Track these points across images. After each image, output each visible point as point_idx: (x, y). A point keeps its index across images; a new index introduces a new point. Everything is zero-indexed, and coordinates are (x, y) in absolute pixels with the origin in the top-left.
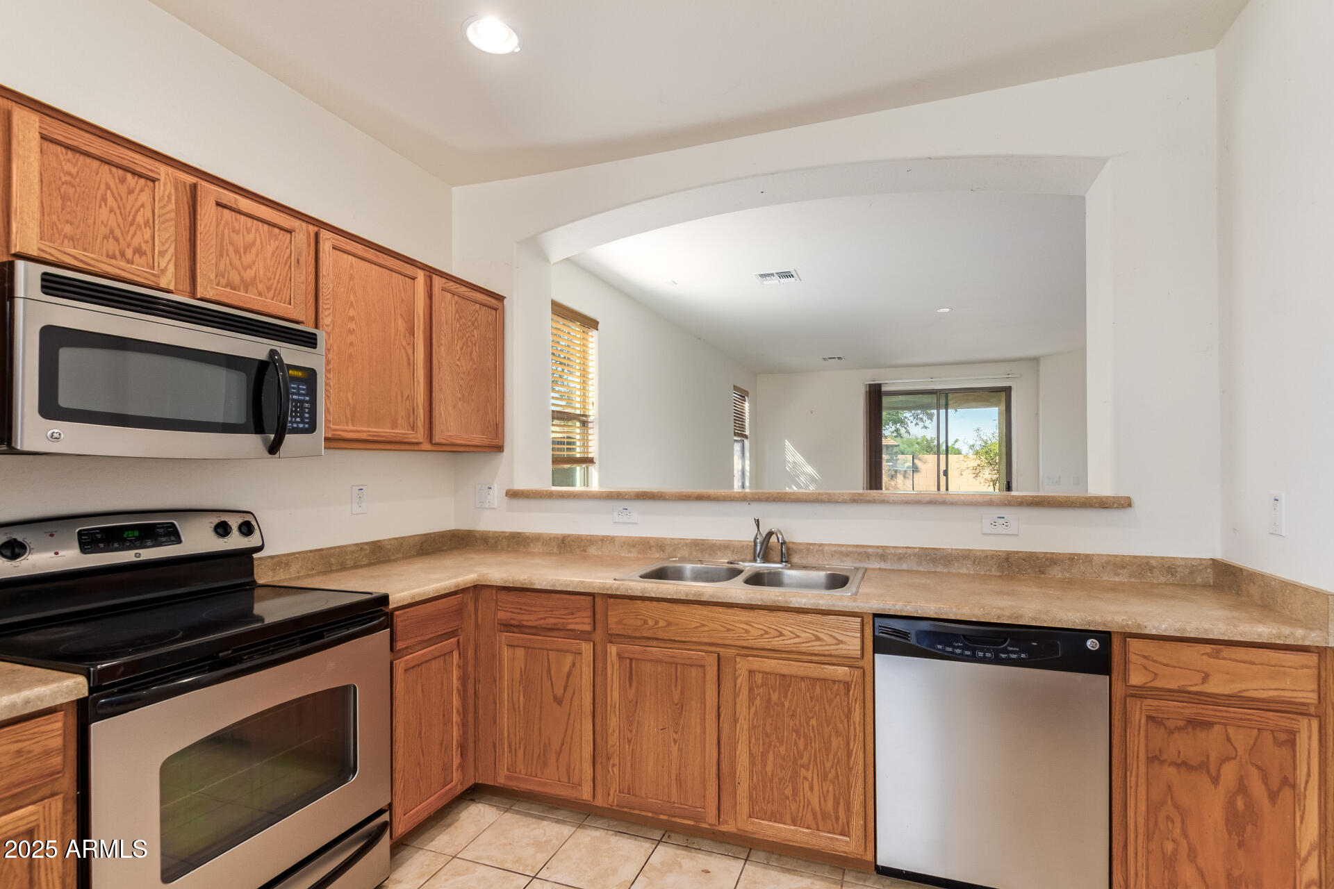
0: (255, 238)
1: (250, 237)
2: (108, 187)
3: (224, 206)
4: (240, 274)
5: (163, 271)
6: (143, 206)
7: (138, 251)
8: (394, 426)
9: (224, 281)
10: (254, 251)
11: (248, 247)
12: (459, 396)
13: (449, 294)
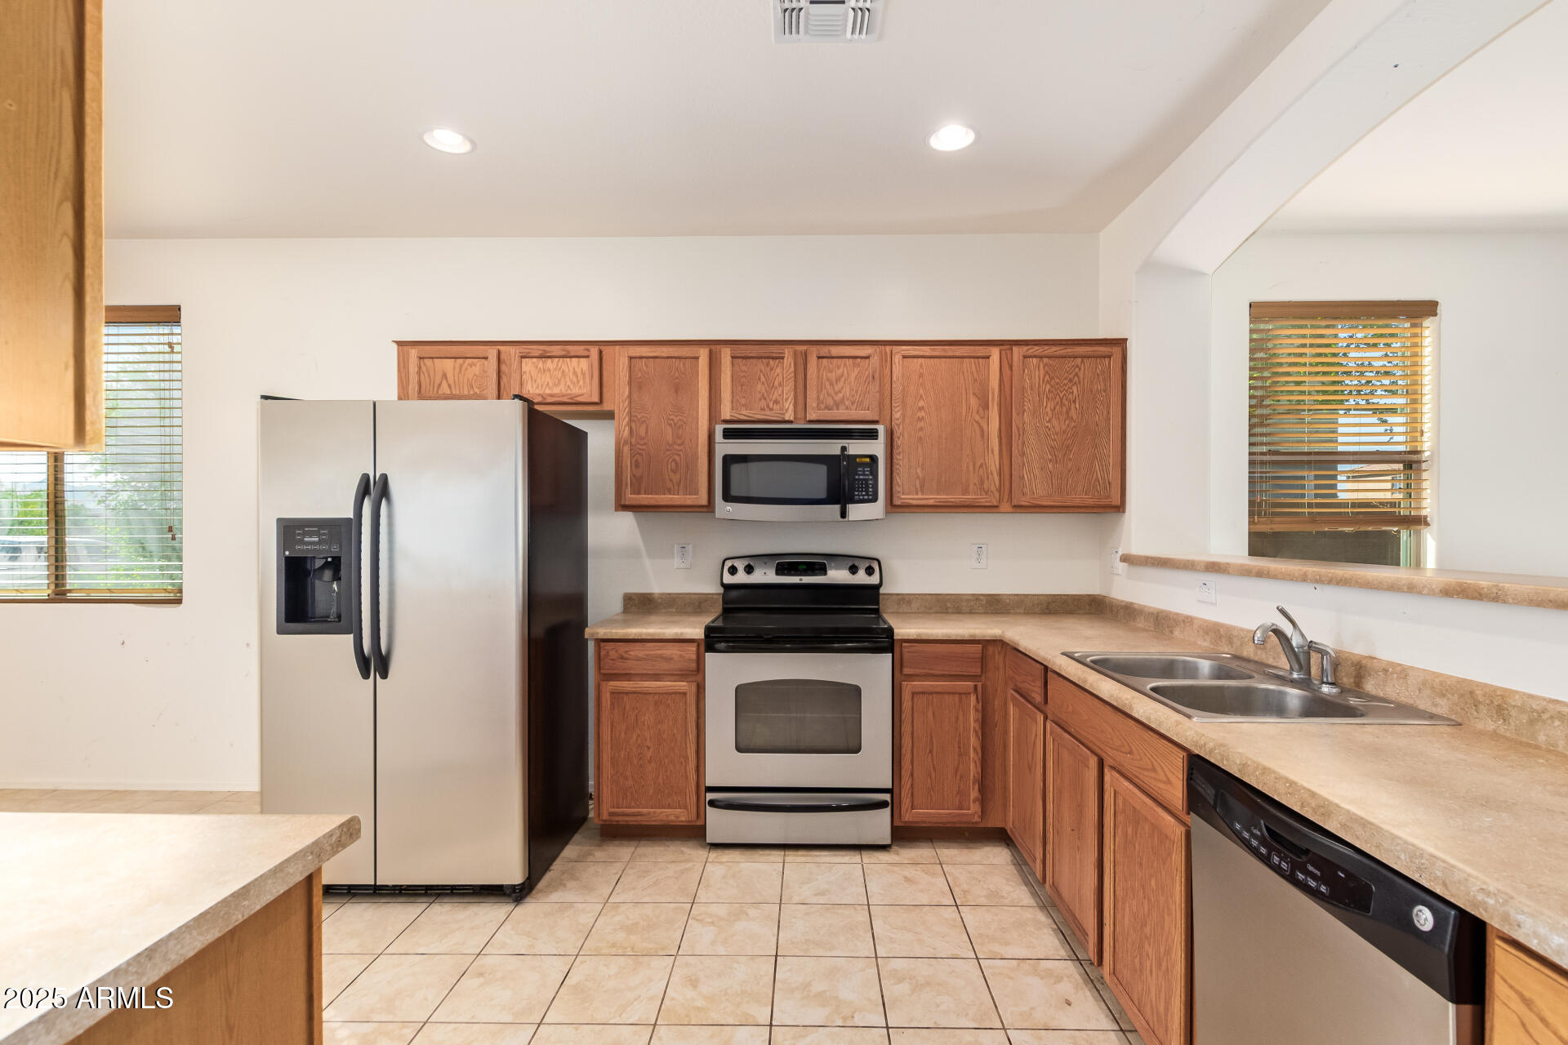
0: (843, 372)
1: (839, 372)
2: (761, 371)
3: (823, 357)
4: (833, 398)
5: (787, 410)
6: (778, 375)
7: (776, 402)
8: (966, 491)
9: (823, 406)
10: (843, 379)
11: (838, 379)
12: (1050, 457)
13: (1035, 360)
